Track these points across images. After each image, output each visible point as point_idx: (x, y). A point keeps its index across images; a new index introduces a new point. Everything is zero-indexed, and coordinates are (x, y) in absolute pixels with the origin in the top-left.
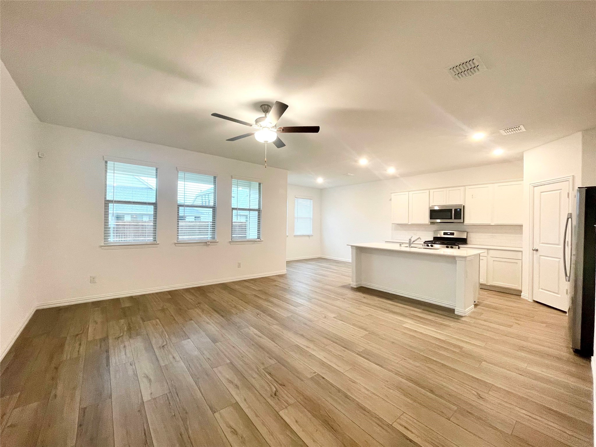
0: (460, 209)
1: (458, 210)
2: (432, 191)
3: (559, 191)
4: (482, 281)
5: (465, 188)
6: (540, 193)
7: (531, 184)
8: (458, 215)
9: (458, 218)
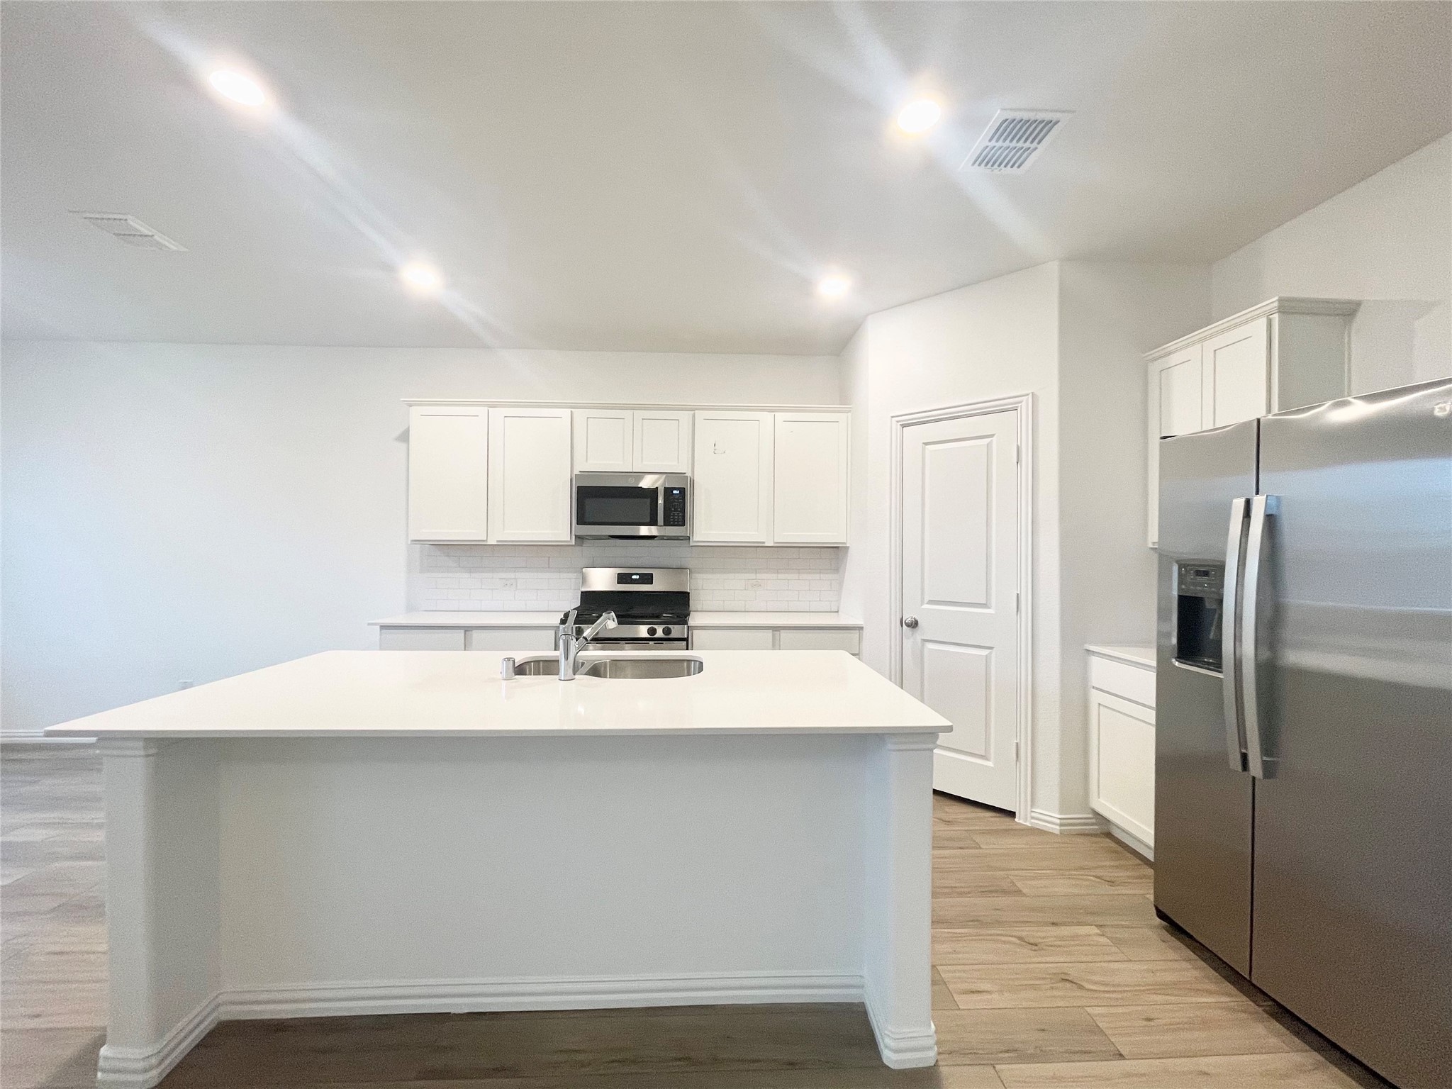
0: (682, 491)
1: (675, 492)
2: (579, 414)
3: (988, 440)
5: (694, 416)
6: (921, 444)
7: (892, 417)
8: (676, 510)
9: (674, 521)
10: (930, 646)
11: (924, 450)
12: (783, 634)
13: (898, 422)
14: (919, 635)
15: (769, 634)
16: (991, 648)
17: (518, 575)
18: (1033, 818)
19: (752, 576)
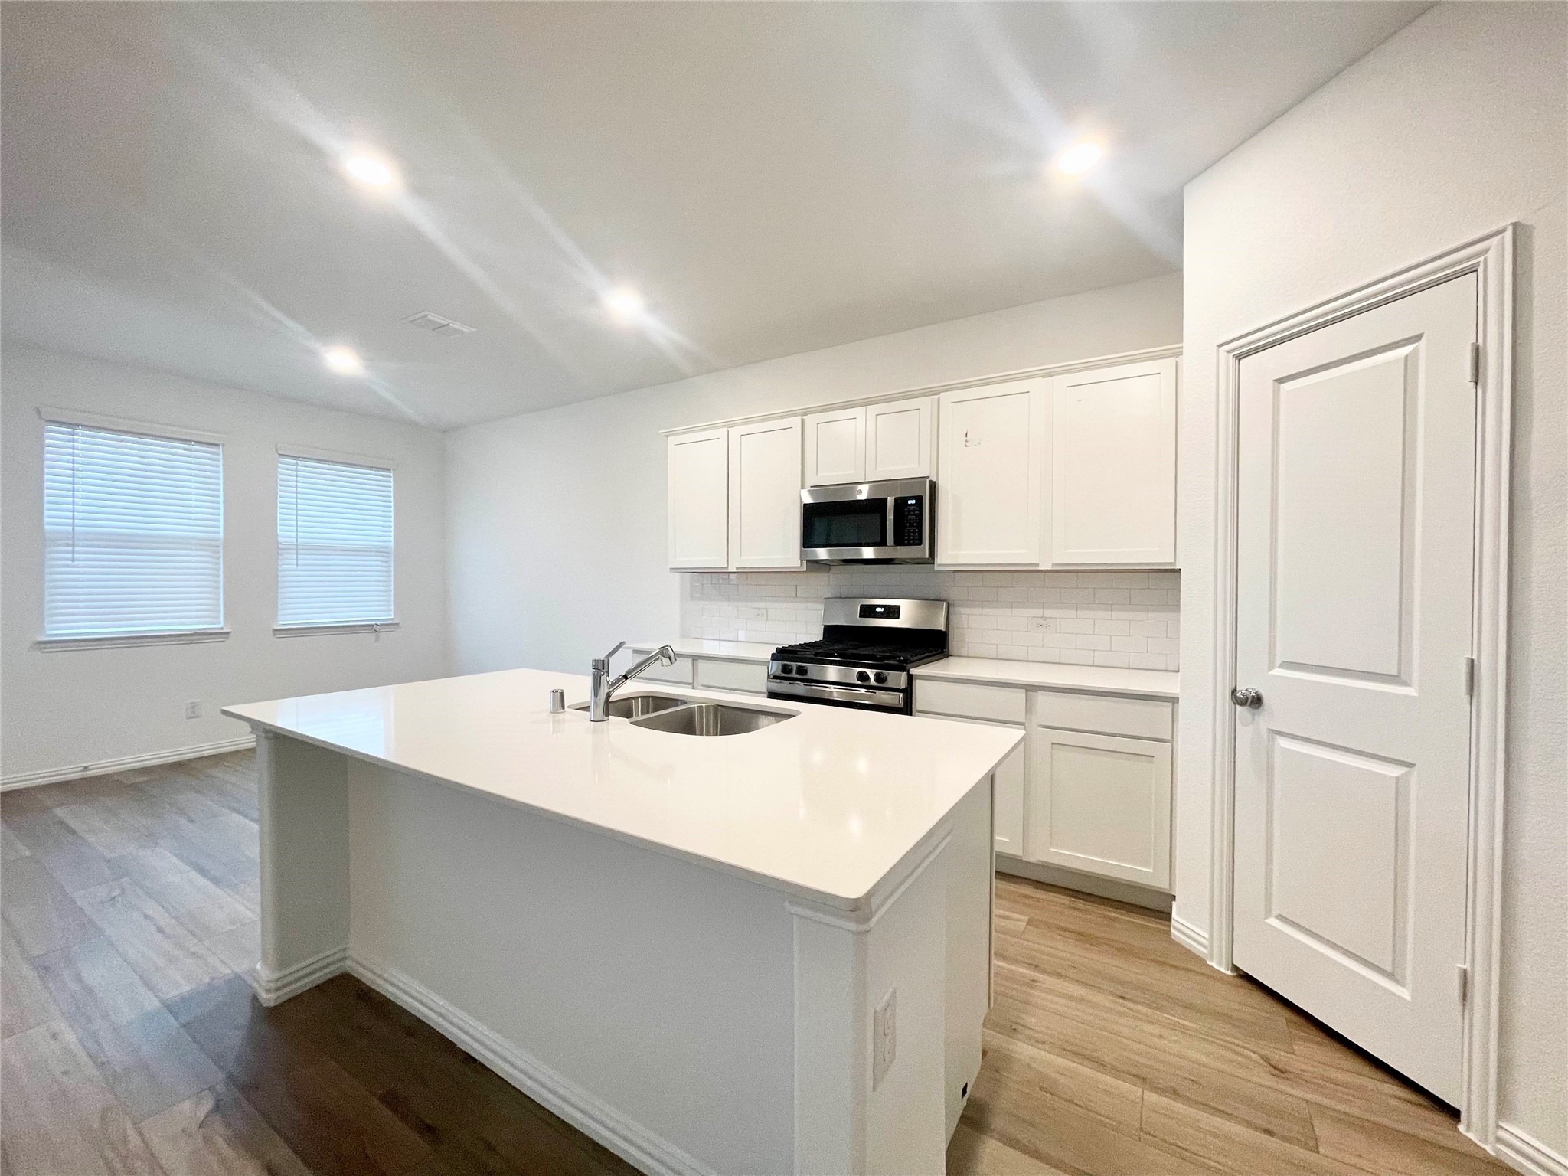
0: (919, 500)
1: (910, 502)
2: (811, 420)
3: (1407, 349)
4: (1007, 842)
5: (938, 400)
6: (1271, 383)
7: (1220, 346)
8: (912, 525)
9: (909, 540)
10: (1283, 743)
11: (1276, 394)
12: (1041, 698)
13: (1229, 352)
14: (1264, 720)
15: (1021, 695)
16: (1410, 765)
17: (769, 605)
18: (1499, 1140)
19: (1038, 612)
